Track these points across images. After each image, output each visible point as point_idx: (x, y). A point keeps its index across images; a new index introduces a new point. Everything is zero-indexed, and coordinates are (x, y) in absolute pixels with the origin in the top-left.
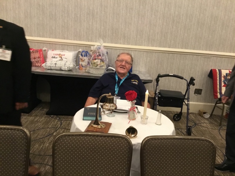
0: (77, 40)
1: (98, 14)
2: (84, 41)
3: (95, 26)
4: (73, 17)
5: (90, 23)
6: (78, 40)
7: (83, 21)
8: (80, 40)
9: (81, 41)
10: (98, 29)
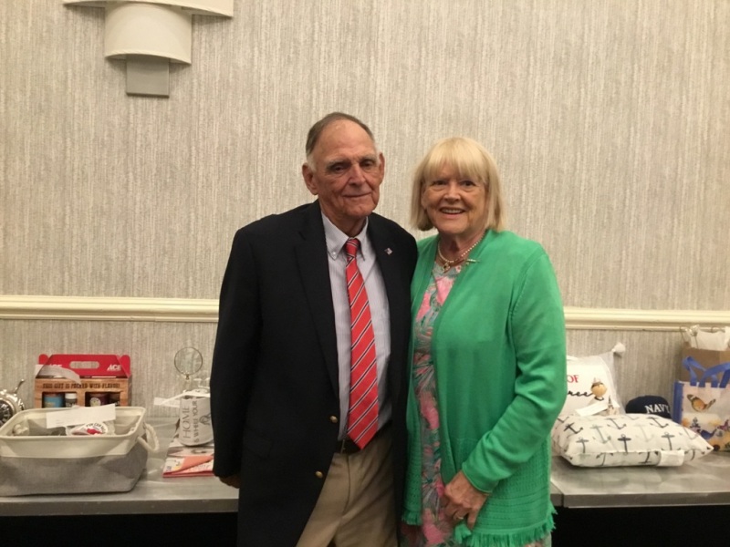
0: (604, 306)
1: (696, 193)
2: (636, 308)
3: (680, 242)
4: (592, 212)
5: (663, 233)
6: (611, 307)
7: (632, 224)
8: (617, 307)
9: (623, 307)
10: (692, 253)
